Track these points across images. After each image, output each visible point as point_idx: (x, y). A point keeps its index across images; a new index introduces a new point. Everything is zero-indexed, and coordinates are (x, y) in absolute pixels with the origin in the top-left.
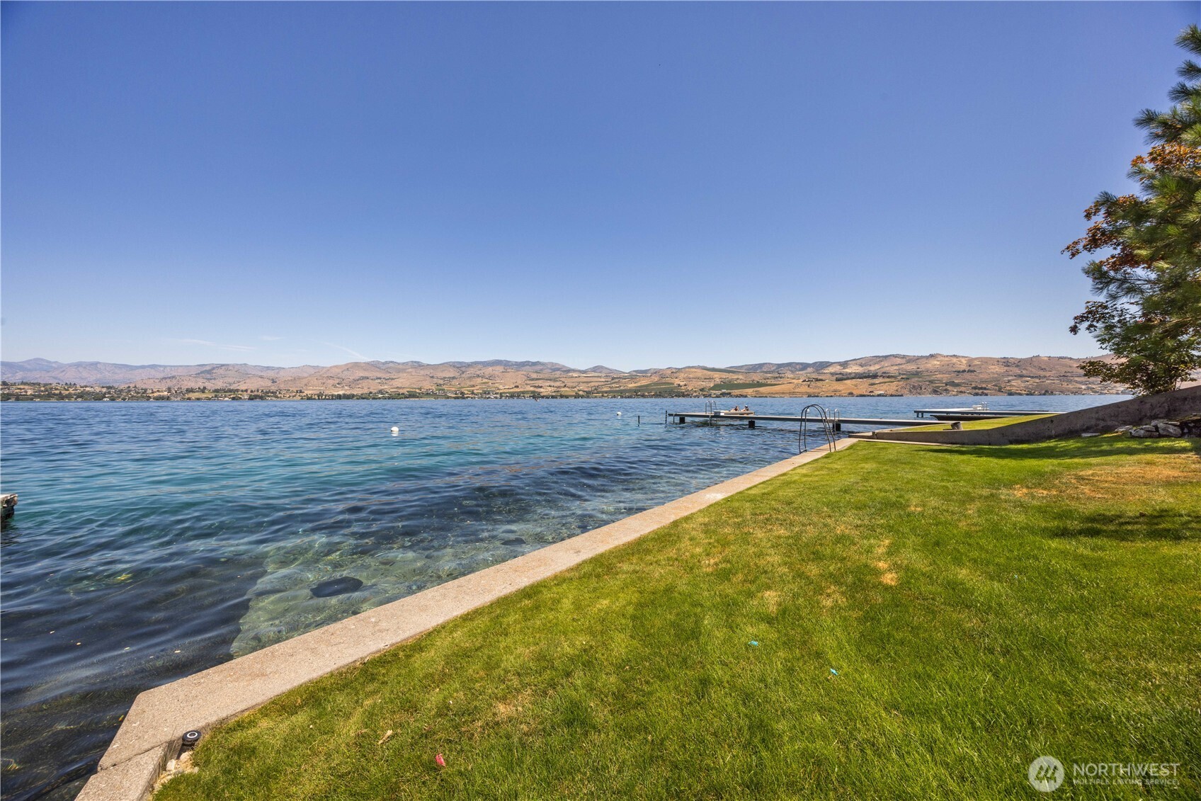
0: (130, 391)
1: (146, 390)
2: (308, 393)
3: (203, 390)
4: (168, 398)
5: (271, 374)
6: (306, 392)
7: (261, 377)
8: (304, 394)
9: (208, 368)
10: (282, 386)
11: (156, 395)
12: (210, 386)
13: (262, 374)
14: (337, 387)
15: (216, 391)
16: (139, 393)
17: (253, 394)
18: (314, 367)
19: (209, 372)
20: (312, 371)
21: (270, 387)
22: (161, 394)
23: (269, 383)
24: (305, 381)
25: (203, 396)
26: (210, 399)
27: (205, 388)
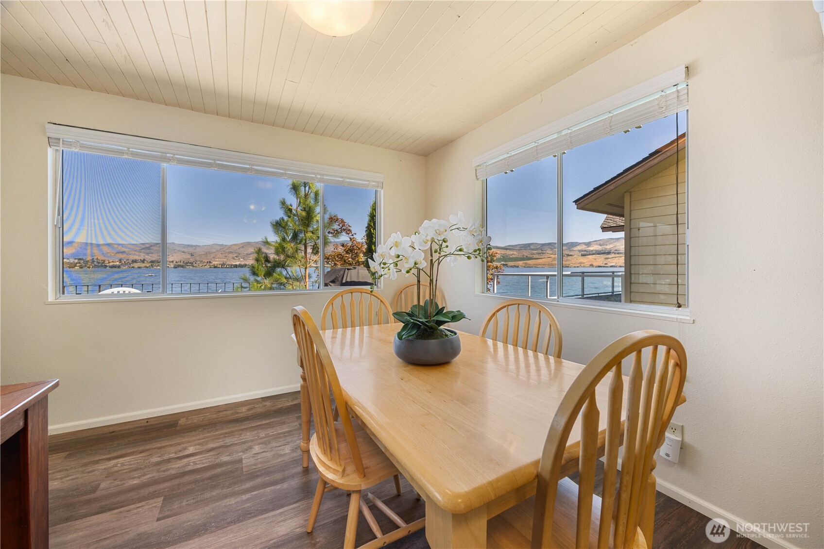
0: (93, 262)
1: (104, 261)
2: (215, 263)
3: (143, 261)
4: (119, 267)
5: (191, 250)
6: (214, 263)
7: (184, 252)
8: (212, 264)
9: (148, 246)
10: (198, 258)
11: (111, 264)
12: (149, 258)
13: (184, 250)
14: (235, 259)
15: (152, 262)
16: (100, 263)
17: (177, 264)
18: (220, 245)
19: (148, 248)
20: (219, 248)
21: (189, 259)
22: (115, 264)
23: (189, 256)
24: (213, 255)
25: (143, 265)
26: (147, 267)
27: (144, 260)
